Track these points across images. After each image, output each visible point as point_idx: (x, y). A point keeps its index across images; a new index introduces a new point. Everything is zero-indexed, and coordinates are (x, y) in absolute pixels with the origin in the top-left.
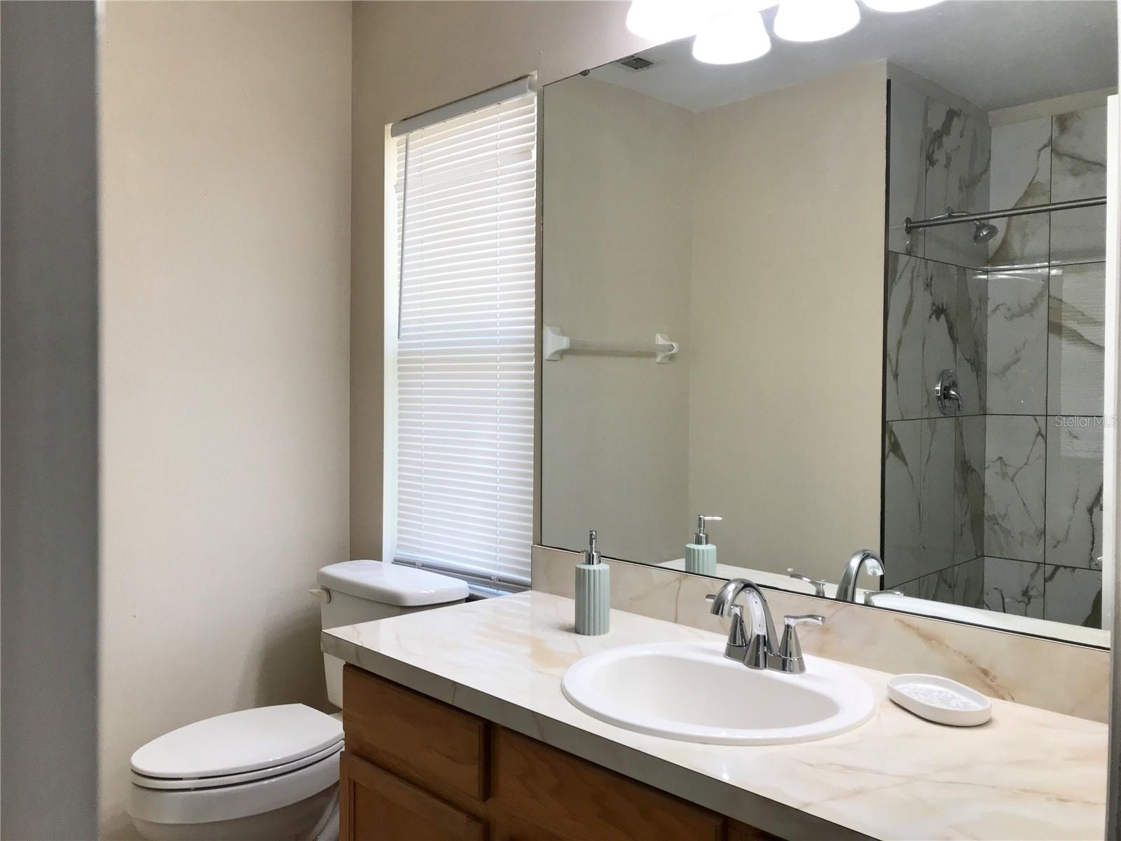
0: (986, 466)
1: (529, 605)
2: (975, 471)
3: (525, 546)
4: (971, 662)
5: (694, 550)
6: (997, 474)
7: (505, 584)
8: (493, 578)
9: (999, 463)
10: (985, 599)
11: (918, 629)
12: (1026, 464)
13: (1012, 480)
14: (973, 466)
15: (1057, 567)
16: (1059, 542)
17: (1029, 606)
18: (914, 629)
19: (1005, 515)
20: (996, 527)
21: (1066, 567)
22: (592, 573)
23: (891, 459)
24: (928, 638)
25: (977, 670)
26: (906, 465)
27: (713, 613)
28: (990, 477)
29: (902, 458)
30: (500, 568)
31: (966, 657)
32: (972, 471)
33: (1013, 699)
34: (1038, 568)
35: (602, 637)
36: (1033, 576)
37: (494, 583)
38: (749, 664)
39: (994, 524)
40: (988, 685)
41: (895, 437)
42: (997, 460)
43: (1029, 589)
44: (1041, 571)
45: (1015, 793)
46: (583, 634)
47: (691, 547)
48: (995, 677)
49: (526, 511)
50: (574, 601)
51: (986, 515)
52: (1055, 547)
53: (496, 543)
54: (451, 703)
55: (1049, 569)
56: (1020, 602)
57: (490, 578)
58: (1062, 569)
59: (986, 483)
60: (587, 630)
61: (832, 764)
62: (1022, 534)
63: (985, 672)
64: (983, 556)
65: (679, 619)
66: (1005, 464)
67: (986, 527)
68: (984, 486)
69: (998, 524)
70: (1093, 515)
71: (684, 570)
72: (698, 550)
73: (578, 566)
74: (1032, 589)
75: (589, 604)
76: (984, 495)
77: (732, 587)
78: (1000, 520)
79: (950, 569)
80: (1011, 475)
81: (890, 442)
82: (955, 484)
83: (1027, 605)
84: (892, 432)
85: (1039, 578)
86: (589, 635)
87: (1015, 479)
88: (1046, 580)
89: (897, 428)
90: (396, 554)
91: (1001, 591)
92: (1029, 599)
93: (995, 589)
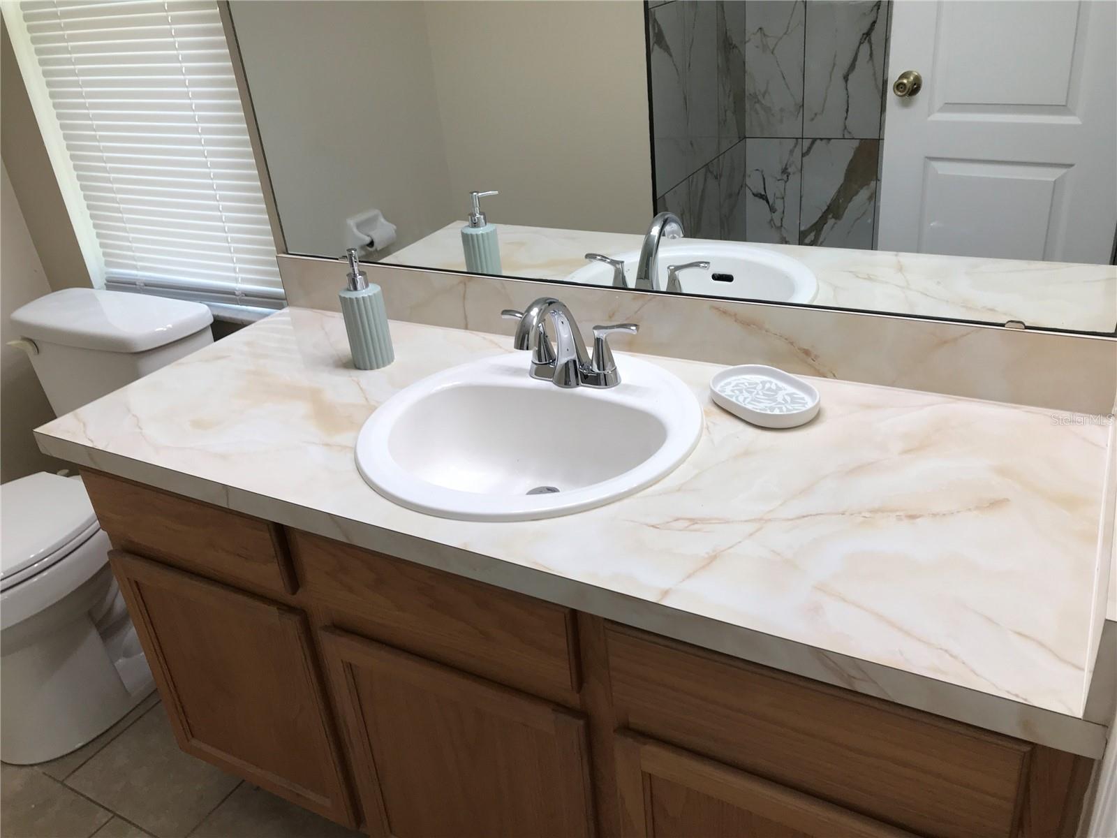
0: (747, 39)
1: (291, 327)
2: (736, 47)
3: (268, 253)
4: (792, 343)
5: (472, 235)
6: (757, 47)
7: (256, 299)
8: (237, 293)
9: (759, 34)
10: (747, 183)
11: (735, 315)
12: (785, 34)
13: (772, 53)
14: (734, 42)
15: (814, 140)
16: (816, 114)
17: (787, 183)
18: (730, 315)
19: (765, 93)
20: (757, 106)
21: (821, 139)
22: (362, 302)
23: (657, 52)
24: (747, 323)
25: (798, 351)
26: (671, 55)
27: (517, 348)
28: (751, 53)
29: (666, 49)
30: (244, 281)
31: (786, 339)
32: (733, 48)
33: (834, 376)
34: (796, 144)
35: (388, 368)
36: (792, 152)
37: (240, 299)
38: (558, 383)
39: (755, 102)
40: (809, 365)
41: (659, 26)
42: (758, 31)
43: (788, 166)
44: (799, 146)
45: (865, 517)
46: (366, 369)
47: (469, 233)
48: (816, 356)
49: (259, 211)
50: (342, 315)
51: (747, 93)
52: (812, 119)
53: (231, 253)
54: (226, 507)
55: (807, 143)
56: (779, 180)
57: (234, 294)
58: (818, 141)
59: (746, 60)
60: (368, 363)
61: (677, 519)
62: (782, 110)
63: (807, 352)
64: (745, 138)
65: (469, 327)
66: (765, 35)
67: (747, 106)
68: (744, 63)
69: (758, 101)
70: (849, 82)
71: (466, 271)
72: (477, 235)
73: (343, 295)
74: (790, 166)
75: (363, 326)
76: (745, 72)
77: (535, 312)
78: (760, 97)
79: (716, 160)
80: (771, 48)
81: (654, 33)
82: (718, 66)
83: (786, 182)
84: (655, 20)
85: (798, 153)
86: (371, 369)
87: (775, 52)
88: (803, 155)
89: (659, 15)
90: (106, 273)
91: (762, 172)
92: (788, 176)
93: (757, 170)
